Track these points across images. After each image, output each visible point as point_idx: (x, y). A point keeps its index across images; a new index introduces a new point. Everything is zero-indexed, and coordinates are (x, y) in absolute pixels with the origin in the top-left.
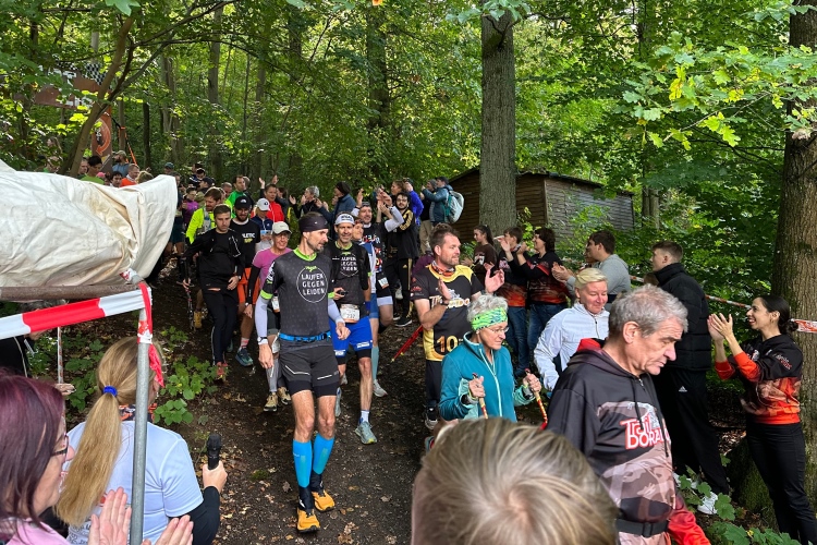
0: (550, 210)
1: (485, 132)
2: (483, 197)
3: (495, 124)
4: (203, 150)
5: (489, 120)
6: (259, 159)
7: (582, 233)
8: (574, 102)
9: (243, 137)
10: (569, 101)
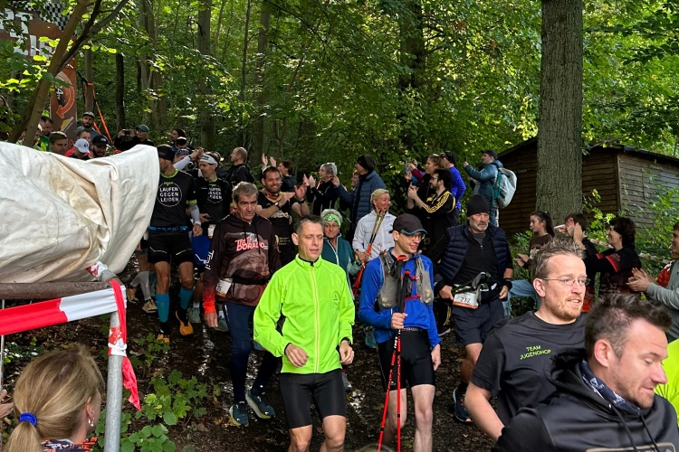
0: (624, 194)
1: (544, 94)
2: (541, 176)
3: (557, 86)
4: (190, 113)
5: (550, 80)
6: (261, 126)
7: (664, 222)
8: (656, 59)
9: (241, 98)
10: (650, 58)
